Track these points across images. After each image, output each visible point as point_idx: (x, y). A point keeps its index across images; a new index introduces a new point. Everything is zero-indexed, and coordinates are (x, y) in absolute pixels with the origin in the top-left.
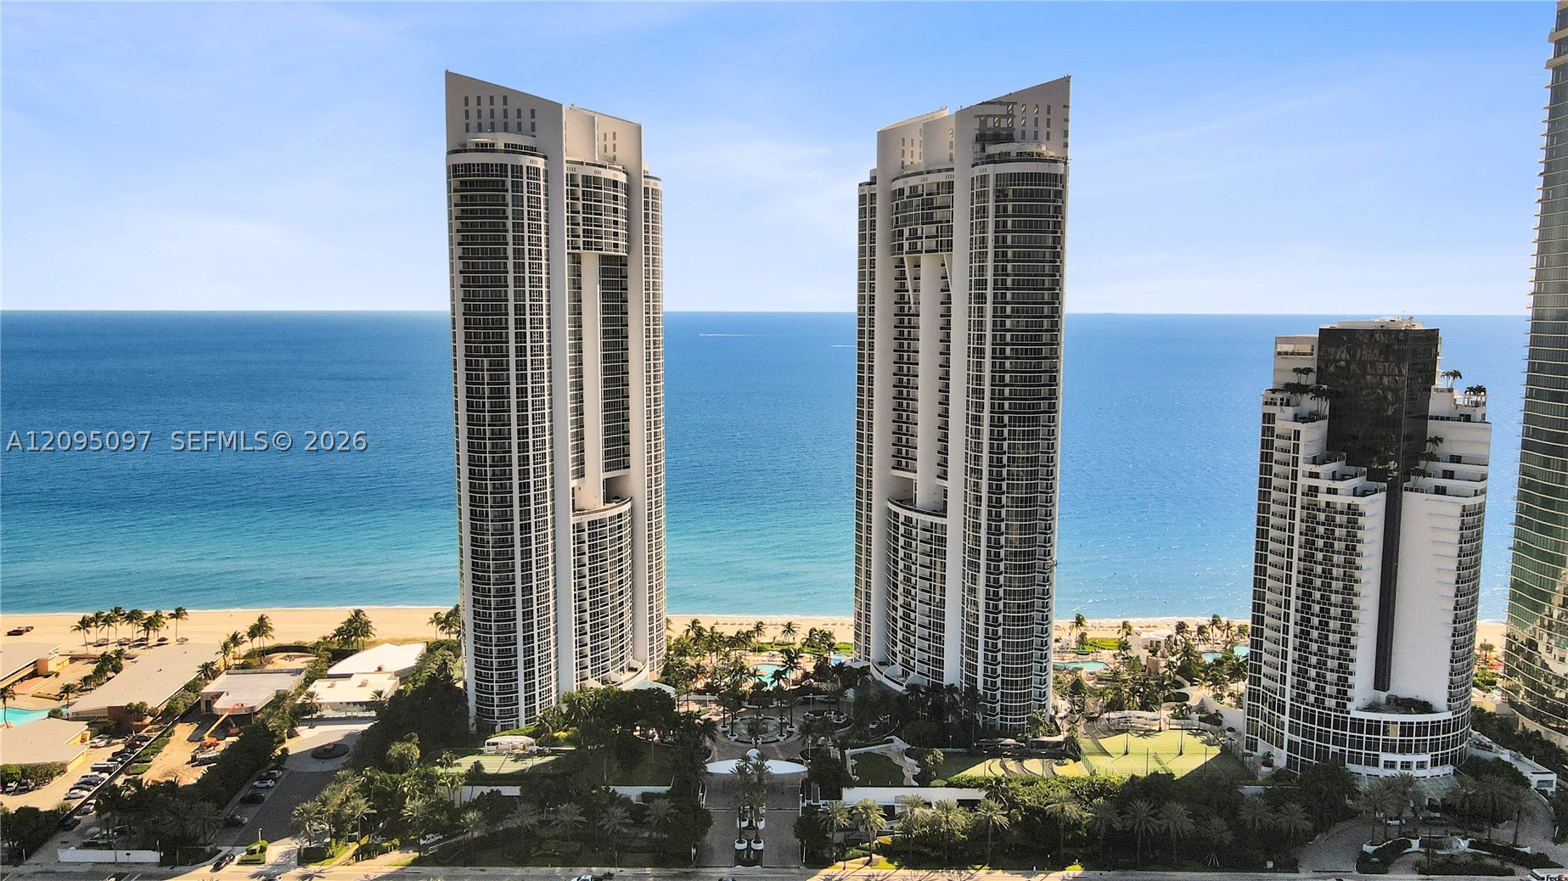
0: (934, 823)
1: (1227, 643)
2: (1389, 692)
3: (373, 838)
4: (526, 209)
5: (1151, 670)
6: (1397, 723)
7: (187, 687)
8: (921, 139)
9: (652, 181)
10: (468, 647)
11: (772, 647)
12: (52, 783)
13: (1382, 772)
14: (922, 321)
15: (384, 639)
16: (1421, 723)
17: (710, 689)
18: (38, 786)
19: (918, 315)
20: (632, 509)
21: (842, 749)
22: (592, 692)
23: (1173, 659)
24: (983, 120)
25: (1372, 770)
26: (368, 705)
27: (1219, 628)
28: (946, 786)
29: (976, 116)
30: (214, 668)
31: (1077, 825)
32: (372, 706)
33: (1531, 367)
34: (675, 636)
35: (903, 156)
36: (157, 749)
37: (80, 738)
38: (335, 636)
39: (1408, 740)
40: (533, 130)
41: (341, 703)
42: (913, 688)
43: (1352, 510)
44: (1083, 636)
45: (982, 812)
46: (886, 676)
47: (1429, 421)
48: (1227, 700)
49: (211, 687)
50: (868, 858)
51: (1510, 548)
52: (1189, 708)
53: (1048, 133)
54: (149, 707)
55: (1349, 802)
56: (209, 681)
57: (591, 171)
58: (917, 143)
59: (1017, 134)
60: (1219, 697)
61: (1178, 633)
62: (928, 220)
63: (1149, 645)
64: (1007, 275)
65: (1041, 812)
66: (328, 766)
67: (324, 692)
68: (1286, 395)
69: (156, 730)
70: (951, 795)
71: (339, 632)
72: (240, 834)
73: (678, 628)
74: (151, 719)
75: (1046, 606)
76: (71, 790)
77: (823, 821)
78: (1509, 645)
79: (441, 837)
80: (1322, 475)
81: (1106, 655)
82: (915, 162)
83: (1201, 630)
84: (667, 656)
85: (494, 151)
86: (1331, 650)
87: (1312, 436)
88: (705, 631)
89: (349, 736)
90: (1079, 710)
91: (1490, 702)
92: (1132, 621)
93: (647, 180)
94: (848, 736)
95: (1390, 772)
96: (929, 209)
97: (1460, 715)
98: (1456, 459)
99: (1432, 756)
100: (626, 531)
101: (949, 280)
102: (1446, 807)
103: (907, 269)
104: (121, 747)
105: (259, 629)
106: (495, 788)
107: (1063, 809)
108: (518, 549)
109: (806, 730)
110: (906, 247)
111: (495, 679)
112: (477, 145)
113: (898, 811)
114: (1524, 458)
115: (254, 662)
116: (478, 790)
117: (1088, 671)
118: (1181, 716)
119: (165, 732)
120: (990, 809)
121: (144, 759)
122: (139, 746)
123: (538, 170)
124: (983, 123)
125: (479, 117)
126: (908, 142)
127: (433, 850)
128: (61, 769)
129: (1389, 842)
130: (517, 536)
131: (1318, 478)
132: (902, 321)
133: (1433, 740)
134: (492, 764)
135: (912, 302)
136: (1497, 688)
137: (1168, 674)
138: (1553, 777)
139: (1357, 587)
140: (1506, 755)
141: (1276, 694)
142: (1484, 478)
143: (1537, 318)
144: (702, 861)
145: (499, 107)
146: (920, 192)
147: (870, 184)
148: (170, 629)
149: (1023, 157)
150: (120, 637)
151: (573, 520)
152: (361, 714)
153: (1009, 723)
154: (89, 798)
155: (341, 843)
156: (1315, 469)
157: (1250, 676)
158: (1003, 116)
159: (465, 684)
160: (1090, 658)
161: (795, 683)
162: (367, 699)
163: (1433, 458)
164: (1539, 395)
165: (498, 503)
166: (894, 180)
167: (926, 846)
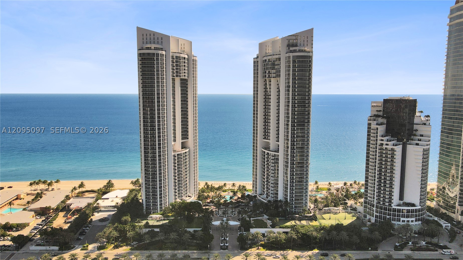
0: (276, 238)
1: (358, 189)
2: (404, 201)
3: (118, 243)
4: (160, 66)
5: (337, 196)
6: (405, 209)
7: (62, 202)
8: (271, 45)
9: (195, 57)
10: (143, 190)
11: (229, 190)
12: (26, 229)
13: (401, 223)
14: (272, 97)
15: (117, 188)
16: (412, 209)
17: (211, 202)
18: (21, 229)
19: (271, 95)
20: (189, 151)
21: (250, 218)
22: (178, 202)
23: (343, 193)
24: (289, 40)
25: (399, 223)
26: (114, 207)
27: (356, 184)
28: (279, 228)
29: (287, 39)
30: (69, 196)
31: (316, 238)
32: (115, 207)
33: (443, 110)
34: (201, 187)
35: (266, 50)
36: (54, 219)
37: (32, 216)
38: (103, 188)
39: (408, 214)
40: (162, 43)
41: (106, 206)
42: (269, 201)
43: (393, 150)
44: (318, 187)
45: (289, 234)
46: (261, 198)
47: (414, 125)
48: (358, 204)
49: (69, 202)
50: (258, 248)
51: (438, 161)
52: (348, 206)
53: (307, 44)
54: (52, 207)
55: (392, 232)
56: (68, 201)
57: (178, 55)
58: (270, 47)
59: (298, 45)
60: (356, 203)
61: (344, 186)
62: (273, 68)
63: (336, 189)
64: (296, 84)
65: (306, 234)
66: (104, 223)
67: (102, 203)
68: (374, 118)
69: (54, 214)
70: (281, 230)
71: (105, 186)
72: (80, 242)
73: (202, 185)
74: (52, 211)
75: (307, 177)
76: (31, 230)
77: (245, 237)
78: (438, 188)
79: (137, 243)
80: (384, 140)
81: (324, 192)
82: (270, 52)
83: (351, 185)
84: (199, 193)
85: (151, 49)
86: (387, 189)
87: (382, 129)
88: (210, 186)
89: (109, 215)
90: (316, 207)
91: (433, 204)
92: (331, 182)
93: (193, 57)
94: (251, 214)
95: (403, 223)
96: (273, 65)
97: (423, 207)
98: (422, 136)
99: (415, 219)
100: (187, 157)
101: (279, 85)
102: (419, 233)
103: (267, 82)
104: (44, 219)
105: (81, 185)
106: (153, 229)
107: (312, 233)
108: (158, 162)
109: (239, 213)
110: (267, 76)
111: (151, 199)
112: (146, 48)
113: (266, 234)
114: (442, 135)
115: (80, 195)
116: (147, 230)
117: (319, 196)
118: (345, 208)
119: (56, 214)
120: (292, 233)
121: (51, 222)
122: (49, 218)
123: (163, 55)
124: (289, 41)
125: (147, 40)
126: (267, 46)
127: (135, 246)
128: (28, 225)
129: (403, 242)
130: (157, 158)
131: (383, 141)
132: (266, 97)
133: (415, 214)
134: (151, 223)
135: (269, 92)
136: (435, 201)
137: (341, 197)
138: (449, 225)
139: (394, 171)
140: (436, 219)
141: (372, 202)
142: (429, 141)
143: (445, 95)
144: (211, 249)
145: (152, 37)
146: (271, 61)
147: (256, 58)
148: (55, 186)
149: (300, 51)
150: (41, 188)
151: (173, 154)
152: (112, 209)
153: (297, 211)
154: (37, 232)
155: (109, 244)
156: (382, 138)
157: (365, 197)
158: (295, 39)
159: (143, 200)
160: (319, 193)
161: (236, 200)
162: (114, 205)
163: (415, 135)
164: (446, 117)
165: (152, 149)
166: (263, 57)
167: (274, 244)
